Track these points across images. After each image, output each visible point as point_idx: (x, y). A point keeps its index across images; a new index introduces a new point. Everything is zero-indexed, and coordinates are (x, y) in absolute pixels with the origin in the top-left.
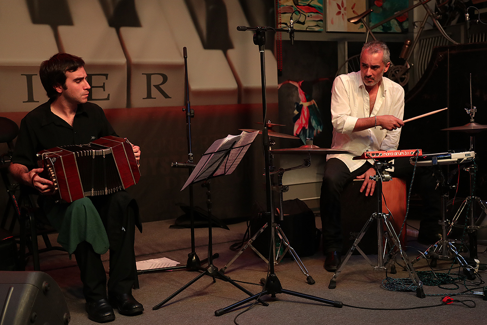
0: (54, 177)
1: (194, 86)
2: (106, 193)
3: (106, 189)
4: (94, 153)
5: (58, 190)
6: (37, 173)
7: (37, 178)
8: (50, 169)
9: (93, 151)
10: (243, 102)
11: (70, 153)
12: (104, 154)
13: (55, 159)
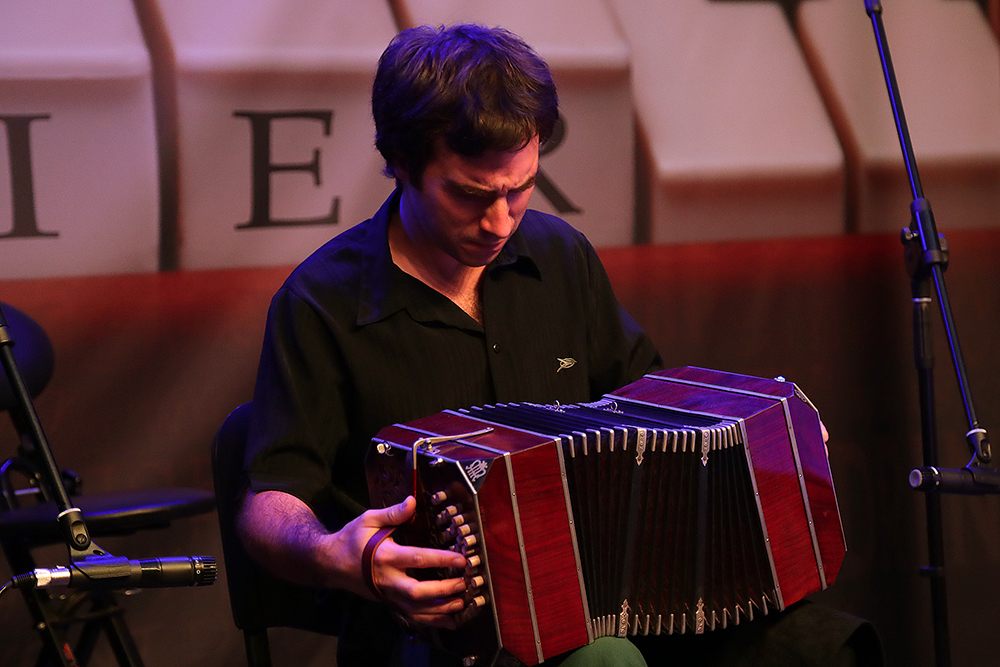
0: (473, 546)
1: (672, 161)
2: (700, 628)
3: (700, 606)
4: (642, 442)
5: (487, 606)
6: (388, 529)
7: (388, 549)
8: (452, 509)
9: (642, 430)
10: (867, 225)
11: (539, 440)
12: (705, 448)
13: (483, 465)
